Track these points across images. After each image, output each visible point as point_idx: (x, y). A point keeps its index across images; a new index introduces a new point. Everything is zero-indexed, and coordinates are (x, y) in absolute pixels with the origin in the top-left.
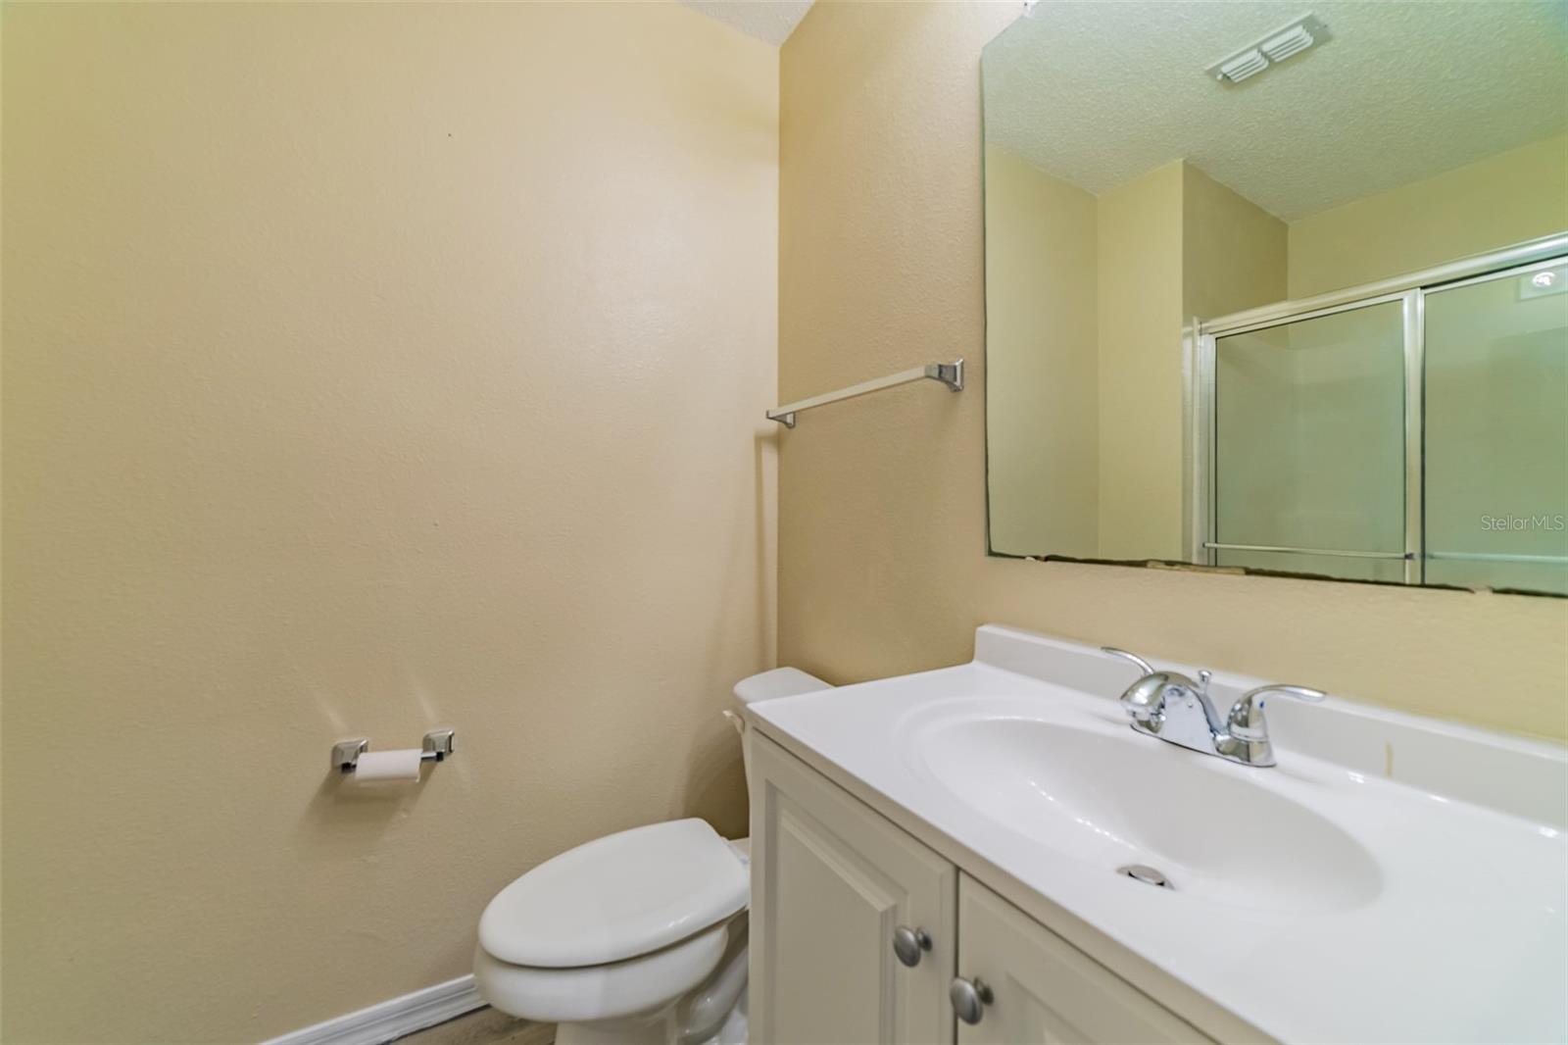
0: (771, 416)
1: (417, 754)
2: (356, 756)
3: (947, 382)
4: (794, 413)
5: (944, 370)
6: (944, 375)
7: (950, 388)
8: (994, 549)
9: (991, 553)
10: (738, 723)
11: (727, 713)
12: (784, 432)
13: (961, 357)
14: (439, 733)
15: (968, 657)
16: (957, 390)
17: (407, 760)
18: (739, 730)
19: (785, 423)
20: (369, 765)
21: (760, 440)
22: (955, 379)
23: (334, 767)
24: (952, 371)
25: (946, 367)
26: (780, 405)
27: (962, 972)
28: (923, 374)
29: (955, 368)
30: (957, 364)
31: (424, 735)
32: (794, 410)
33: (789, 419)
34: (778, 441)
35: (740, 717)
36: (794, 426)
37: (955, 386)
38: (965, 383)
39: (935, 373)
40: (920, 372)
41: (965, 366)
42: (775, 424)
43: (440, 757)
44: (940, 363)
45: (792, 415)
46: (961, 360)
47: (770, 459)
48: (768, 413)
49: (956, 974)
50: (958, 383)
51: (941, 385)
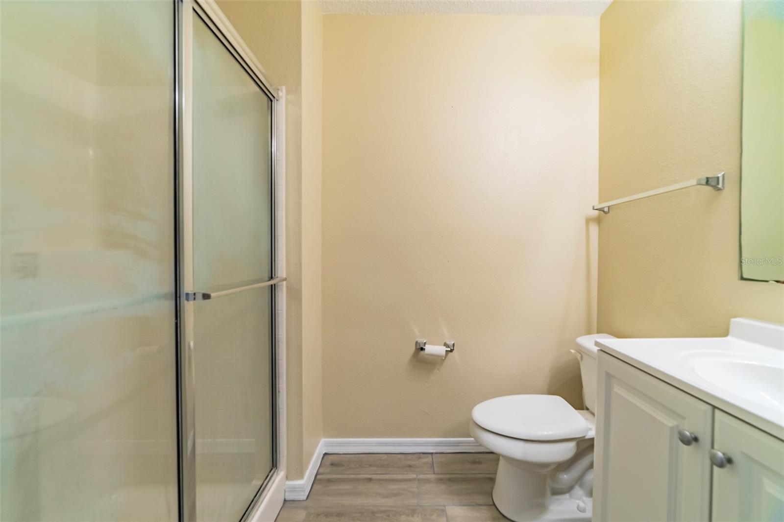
0: (595, 208)
1: (445, 349)
2: (425, 346)
3: (712, 186)
4: (609, 207)
5: (710, 180)
6: (711, 183)
7: (715, 189)
8: (745, 276)
9: (742, 278)
10: (579, 356)
11: (573, 351)
12: (602, 215)
13: (723, 171)
14: (450, 343)
15: (725, 334)
16: (719, 189)
17: (441, 350)
18: (579, 358)
19: (604, 211)
20: (430, 349)
21: (588, 221)
22: (718, 184)
23: (416, 349)
24: (716, 180)
25: (711, 178)
26: (600, 203)
27: (716, 446)
28: (695, 183)
29: (718, 178)
30: (719, 175)
31: (444, 342)
32: (609, 205)
33: (606, 209)
34: (598, 221)
35: (580, 353)
36: (609, 212)
37: (718, 188)
38: (726, 185)
39: (704, 182)
40: (694, 182)
41: (725, 176)
42: (597, 211)
43: (451, 351)
44: (708, 176)
45: (607, 208)
46: (723, 173)
47: (594, 230)
48: (593, 207)
49: (713, 447)
50: (720, 186)
51: (708, 188)
